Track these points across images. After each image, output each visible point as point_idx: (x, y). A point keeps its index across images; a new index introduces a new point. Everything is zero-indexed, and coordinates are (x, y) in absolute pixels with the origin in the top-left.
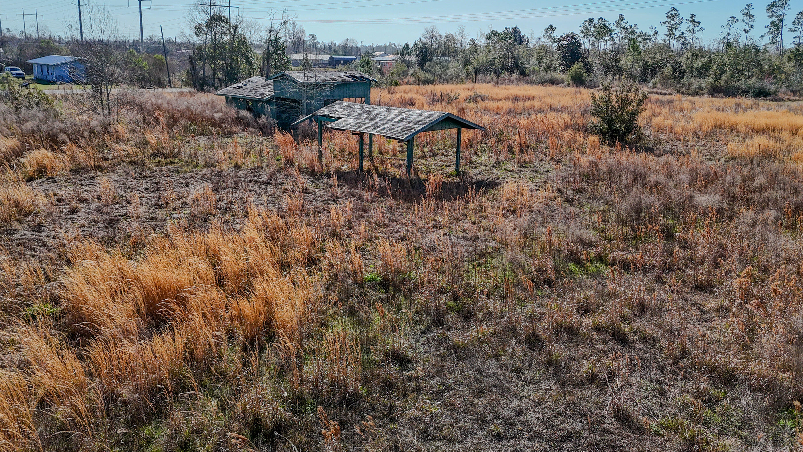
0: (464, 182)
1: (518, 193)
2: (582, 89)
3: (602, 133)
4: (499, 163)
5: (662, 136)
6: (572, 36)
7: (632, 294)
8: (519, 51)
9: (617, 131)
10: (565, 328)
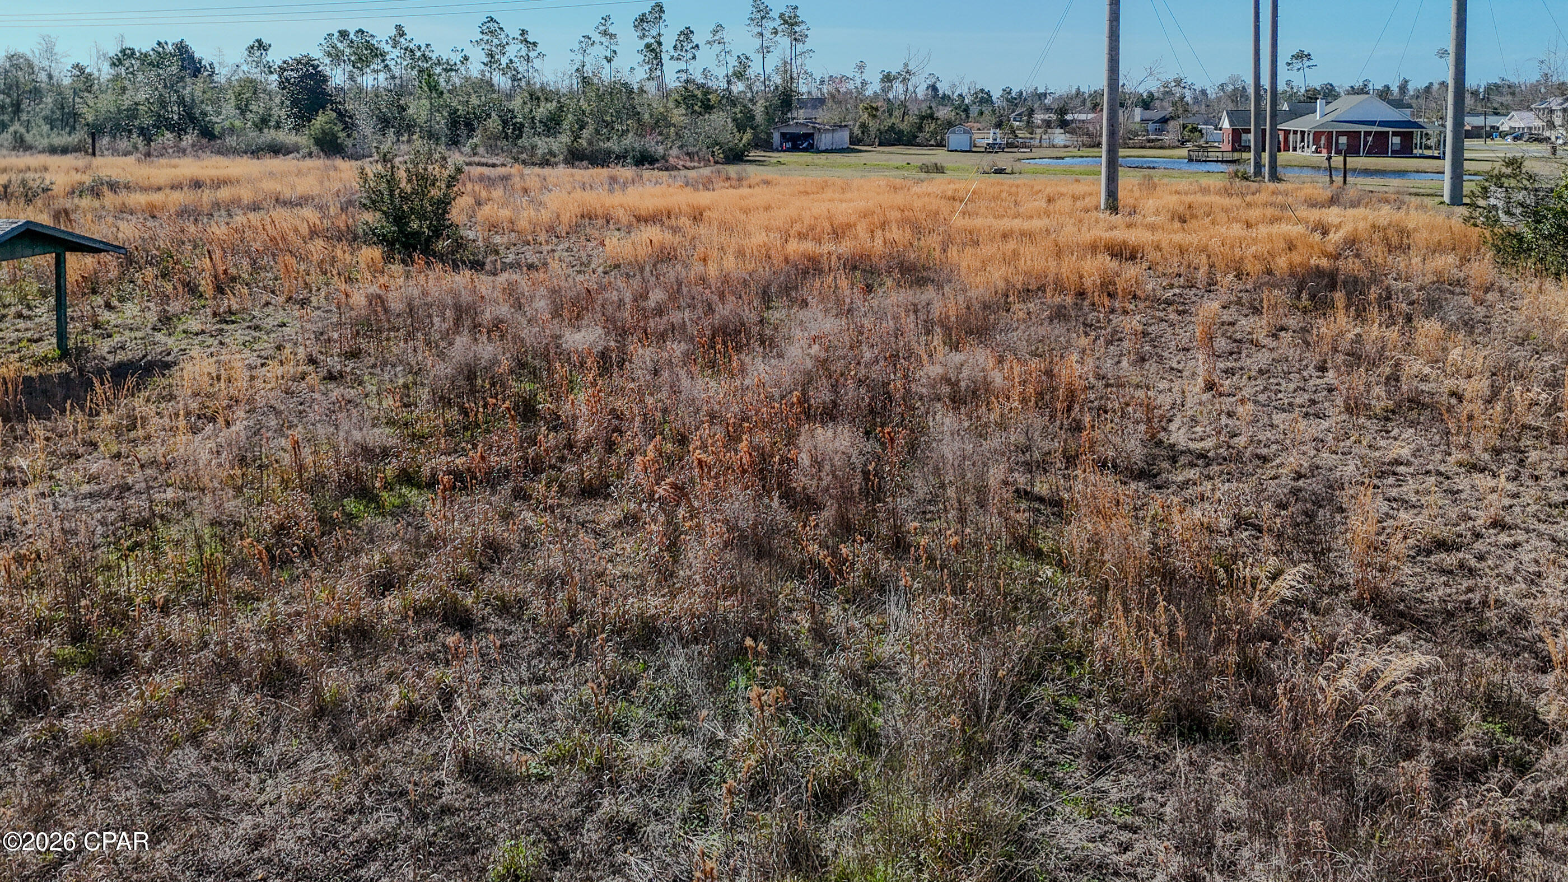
0: (81, 370)
1: (219, 378)
2: (339, 162)
3: (387, 242)
4: (169, 319)
5: (497, 239)
6: (309, 62)
7: (473, 531)
8: (193, 89)
9: (417, 234)
10: (346, 632)
